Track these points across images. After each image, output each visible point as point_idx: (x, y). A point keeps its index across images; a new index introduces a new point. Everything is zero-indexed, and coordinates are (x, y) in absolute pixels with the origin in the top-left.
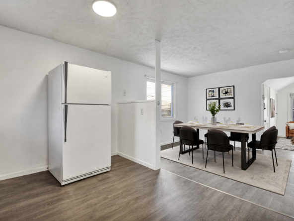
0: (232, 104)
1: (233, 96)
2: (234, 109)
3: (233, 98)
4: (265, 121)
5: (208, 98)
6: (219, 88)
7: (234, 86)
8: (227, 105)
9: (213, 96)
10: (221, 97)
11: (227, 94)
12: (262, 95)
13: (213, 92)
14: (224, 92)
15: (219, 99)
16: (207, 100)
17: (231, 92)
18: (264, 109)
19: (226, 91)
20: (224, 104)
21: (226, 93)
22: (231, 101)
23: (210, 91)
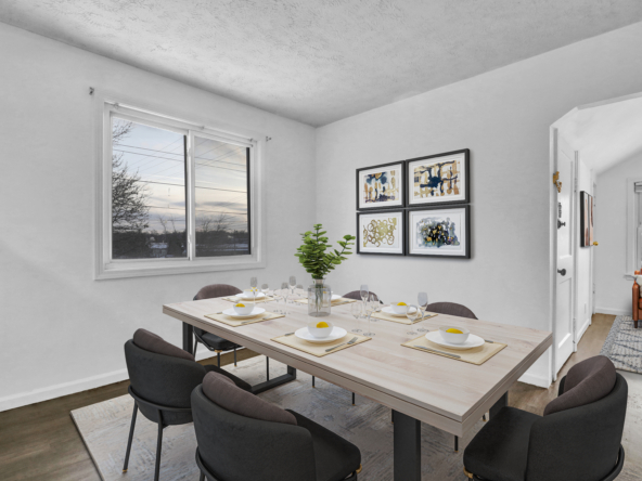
0: (460, 233)
1: (461, 196)
2: (469, 255)
3: (466, 204)
4: (563, 272)
5: (363, 205)
6: (405, 165)
7: (467, 152)
8: (437, 235)
9: (383, 198)
10: (413, 200)
11: (437, 190)
12: (552, 171)
13: (384, 180)
14: (424, 179)
15: (406, 208)
16: (361, 211)
17: (453, 179)
18: (560, 224)
19: (434, 174)
20: (424, 230)
21: (435, 182)
22: (456, 218)
23: (371, 177)
